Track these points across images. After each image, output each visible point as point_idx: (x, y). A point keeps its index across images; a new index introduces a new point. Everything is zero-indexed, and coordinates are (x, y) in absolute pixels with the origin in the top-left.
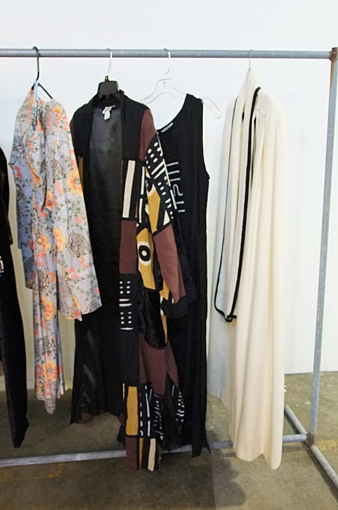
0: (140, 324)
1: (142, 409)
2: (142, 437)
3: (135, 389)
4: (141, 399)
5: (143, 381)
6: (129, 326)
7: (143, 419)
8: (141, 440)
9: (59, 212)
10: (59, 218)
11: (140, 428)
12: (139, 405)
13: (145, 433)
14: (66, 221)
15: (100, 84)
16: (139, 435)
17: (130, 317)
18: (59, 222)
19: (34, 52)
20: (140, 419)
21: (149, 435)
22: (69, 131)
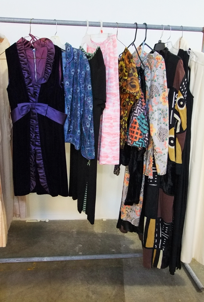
0: (161, 183)
1: (157, 232)
2: (156, 249)
3: (155, 220)
4: (157, 227)
5: (159, 216)
6: (155, 183)
7: (157, 238)
8: (155, 250)
9: (153, 115)
10: (153, 118)
11: (155, 244)
12: (156, 230)
13: (158, 246)
14: (157, 120)
15: (156, 44)
16: (154, 248)
17: (156, 179)
18: (153, 120)
19: (145, 26)
20: (155, 238)
21: (160, 248)
22: (165, 70)
